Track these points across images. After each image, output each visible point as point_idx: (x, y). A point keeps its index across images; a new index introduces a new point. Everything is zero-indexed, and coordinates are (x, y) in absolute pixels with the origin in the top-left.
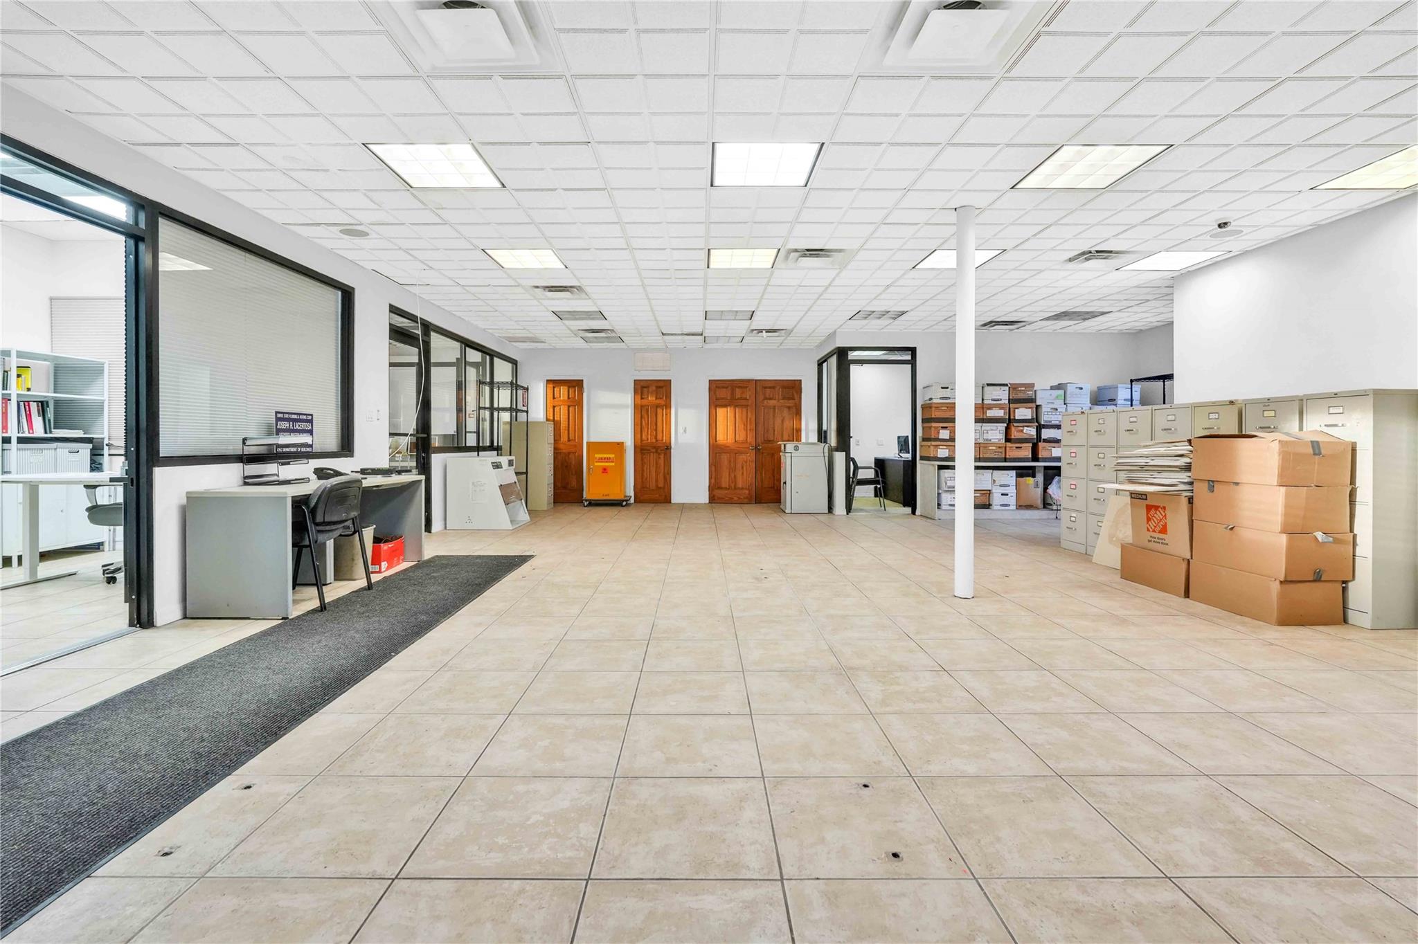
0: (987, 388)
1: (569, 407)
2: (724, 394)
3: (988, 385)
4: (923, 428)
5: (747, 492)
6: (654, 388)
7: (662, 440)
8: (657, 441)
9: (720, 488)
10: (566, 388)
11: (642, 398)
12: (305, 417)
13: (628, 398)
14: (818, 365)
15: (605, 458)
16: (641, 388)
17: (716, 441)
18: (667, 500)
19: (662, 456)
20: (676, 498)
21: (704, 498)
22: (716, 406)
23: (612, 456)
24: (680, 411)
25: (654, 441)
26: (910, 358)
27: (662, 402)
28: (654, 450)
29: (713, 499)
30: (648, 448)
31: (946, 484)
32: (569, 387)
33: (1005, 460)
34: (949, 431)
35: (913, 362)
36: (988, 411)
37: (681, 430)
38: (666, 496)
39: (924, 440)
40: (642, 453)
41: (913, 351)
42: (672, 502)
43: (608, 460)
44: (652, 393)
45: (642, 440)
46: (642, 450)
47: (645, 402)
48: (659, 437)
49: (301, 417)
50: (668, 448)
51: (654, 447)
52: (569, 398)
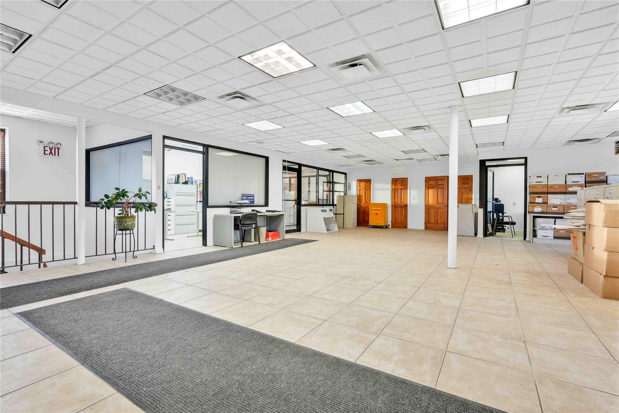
0: (568, 176)
1: (365, 190)
2: (432, 183)
3: (569, 174)
4: (530, 197)
5: (443, 225)
6: (400, 181)
7: (404, 202)
8: (401, 203)
9: (430, 223)
10: (364, 183)
11: (395, 186)
12: (251, 195)
13: (389, 186)
15: (377, 209)
16: (395, 181)
17: (428, 203)
18: (406, 227)
19: (404, 209)
20: (409, 226)
21: (422, 227)
22: (428, 188)
23: (379, 209)
24: (412, 191)
25: (400, 203)
26: (524, 162)
27: (403, 187)
28: (400, 207)
29: (426, 228)
30: (397, 206)
32: (366, 182)
34: (542, 199)
35: (525, 164)
36: (569, 188)
37: (412, 198)
38: (405, 225)
39: (530, 203)
40: (395, 208)
41: (525, 159)
42: (408, 228)
43: (378, 210)
44: (399, 183)
45: (395, 203)
46: (395, 206)
47: (396, 187)
48: (402, 201)
49: (250, 195)
50: (406, 206)
51: (400, 205)
52: (365, 186)
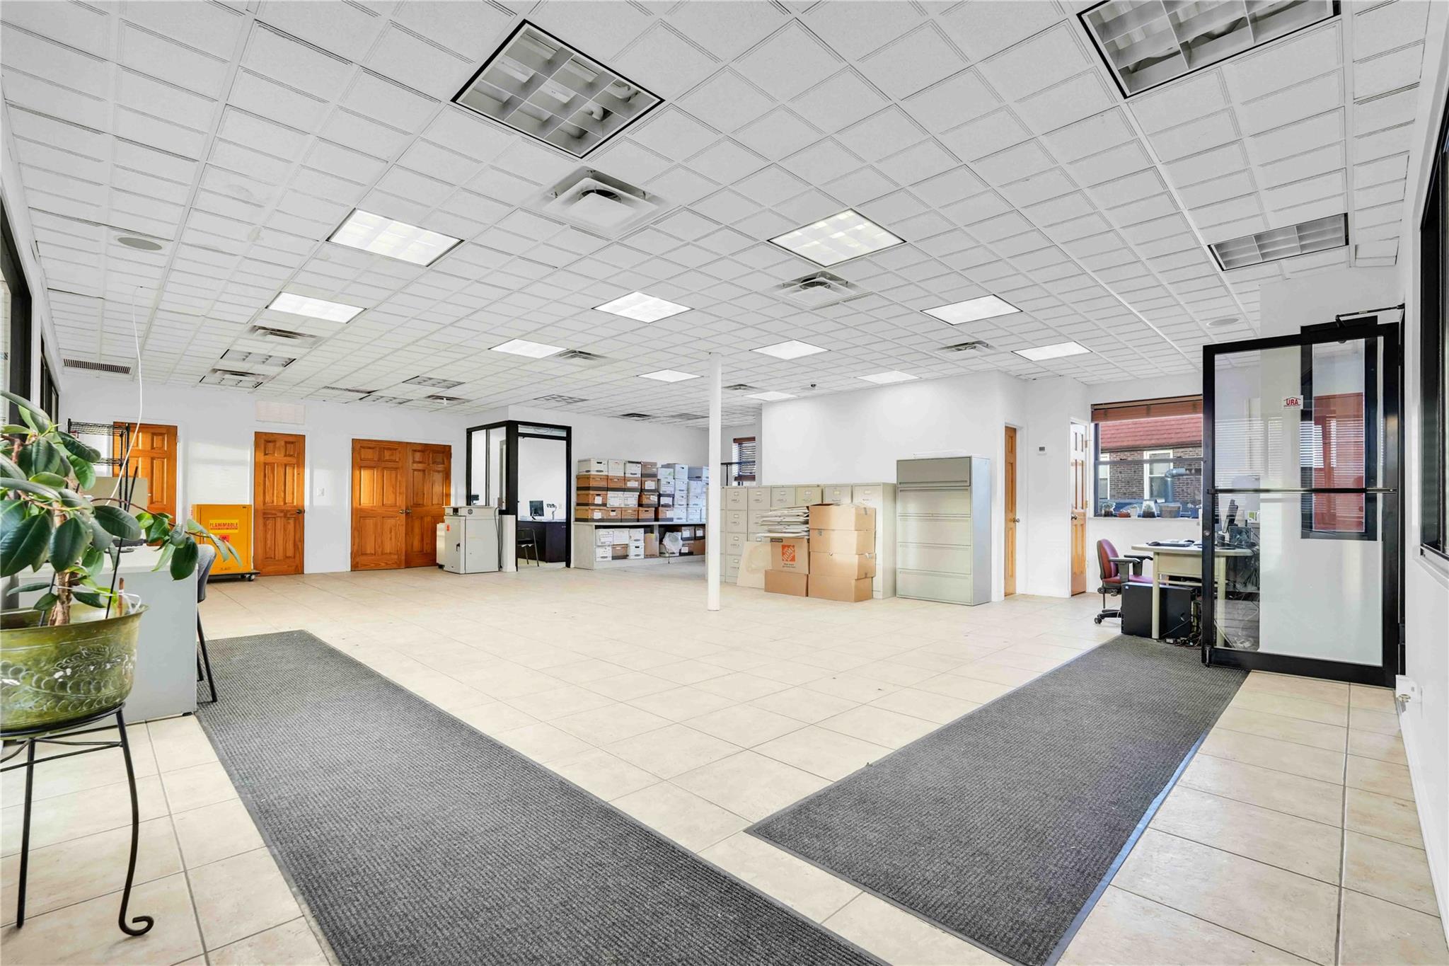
0: (628, 465)
1: (153, 459)
2: (368, 454)
3: (629, 462)
4: (578, 495)
5: (396, 557)
6: (283, 443)
7: (293, 502)
8: (285, 503)
9: (364, 554)
10: (149, 437)
11: (265, 454)
13: (247, 454)
14: (467, 433)
15: (224, 525)
16: (264, 441)
17: (360, 504)
18: (298, 570)
19: (292, 521)
20: (308, 569)
21: (347, 567)
22: (360, 468)
23: (235, 521)
24: (316, 473)
25: (282, 503)
26: (565, 436)
27: (294, 460)
28: (282, 514)
29: (355, 567)
30: (274, 512)
31: (600, 540)
32: (153, 434)
33: (638, 520)
34: (601, 498)
35: (568, 439)
36: (628, 483)
37: (317, 492)
38: (297, 566)
39: (578, 504)
40: (264, 518)
41: (568, 429)
42: (305, 573)
43: (230, 526)
44: (279, 448)
45: (264, 503)
46: (264, 514)
47: (269, 459)
48: (288, 499)
50: (300, 512)
51: (282, 511)
52: (153, 448)
